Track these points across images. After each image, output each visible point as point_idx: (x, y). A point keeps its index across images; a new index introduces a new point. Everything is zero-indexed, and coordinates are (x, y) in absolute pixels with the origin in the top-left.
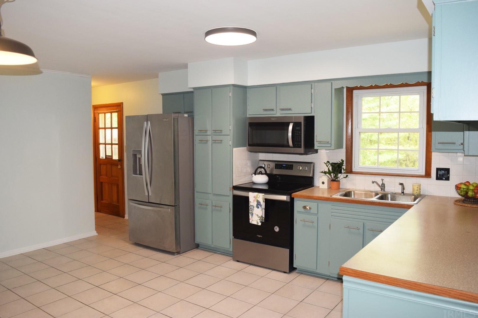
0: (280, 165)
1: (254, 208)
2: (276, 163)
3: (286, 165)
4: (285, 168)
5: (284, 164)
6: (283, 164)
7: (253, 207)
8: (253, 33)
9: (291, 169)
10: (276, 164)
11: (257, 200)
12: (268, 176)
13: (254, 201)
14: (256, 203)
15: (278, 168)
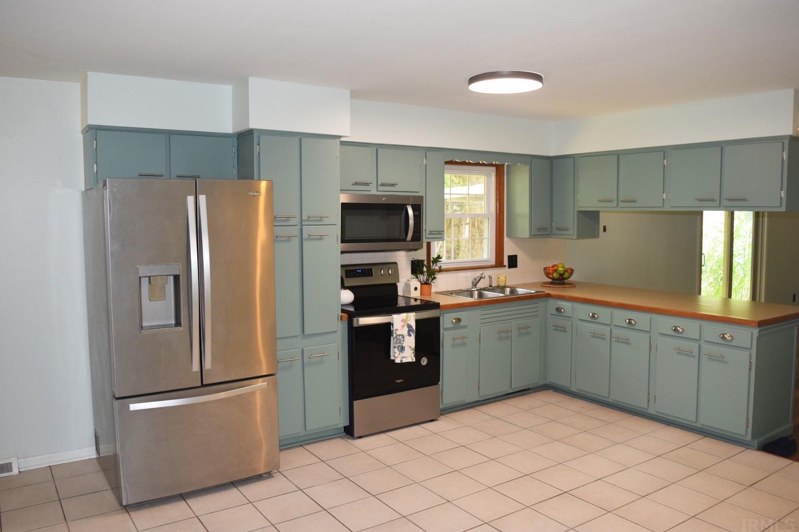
0: (353, 271)
1: (403, 337)
2: (346, 269)
3: (361, 270)
4: (361, 275)
5: (359, 270)
6: (357, 270)
7: (401, 337)
8: (538, 78)
9: (370, 275)
10: (346, 271)
11: (408, 324)
12: (349, 290)
13: (403, 326)
14: (406, 329)
15: (350, 277)
